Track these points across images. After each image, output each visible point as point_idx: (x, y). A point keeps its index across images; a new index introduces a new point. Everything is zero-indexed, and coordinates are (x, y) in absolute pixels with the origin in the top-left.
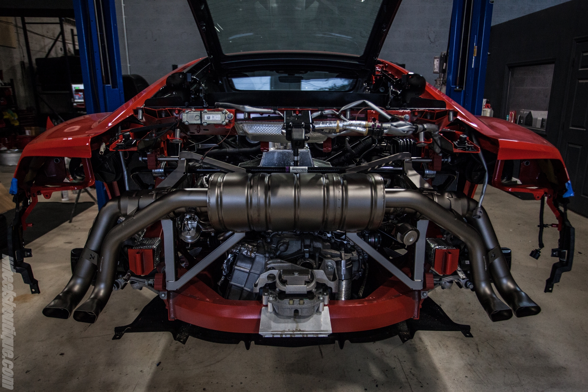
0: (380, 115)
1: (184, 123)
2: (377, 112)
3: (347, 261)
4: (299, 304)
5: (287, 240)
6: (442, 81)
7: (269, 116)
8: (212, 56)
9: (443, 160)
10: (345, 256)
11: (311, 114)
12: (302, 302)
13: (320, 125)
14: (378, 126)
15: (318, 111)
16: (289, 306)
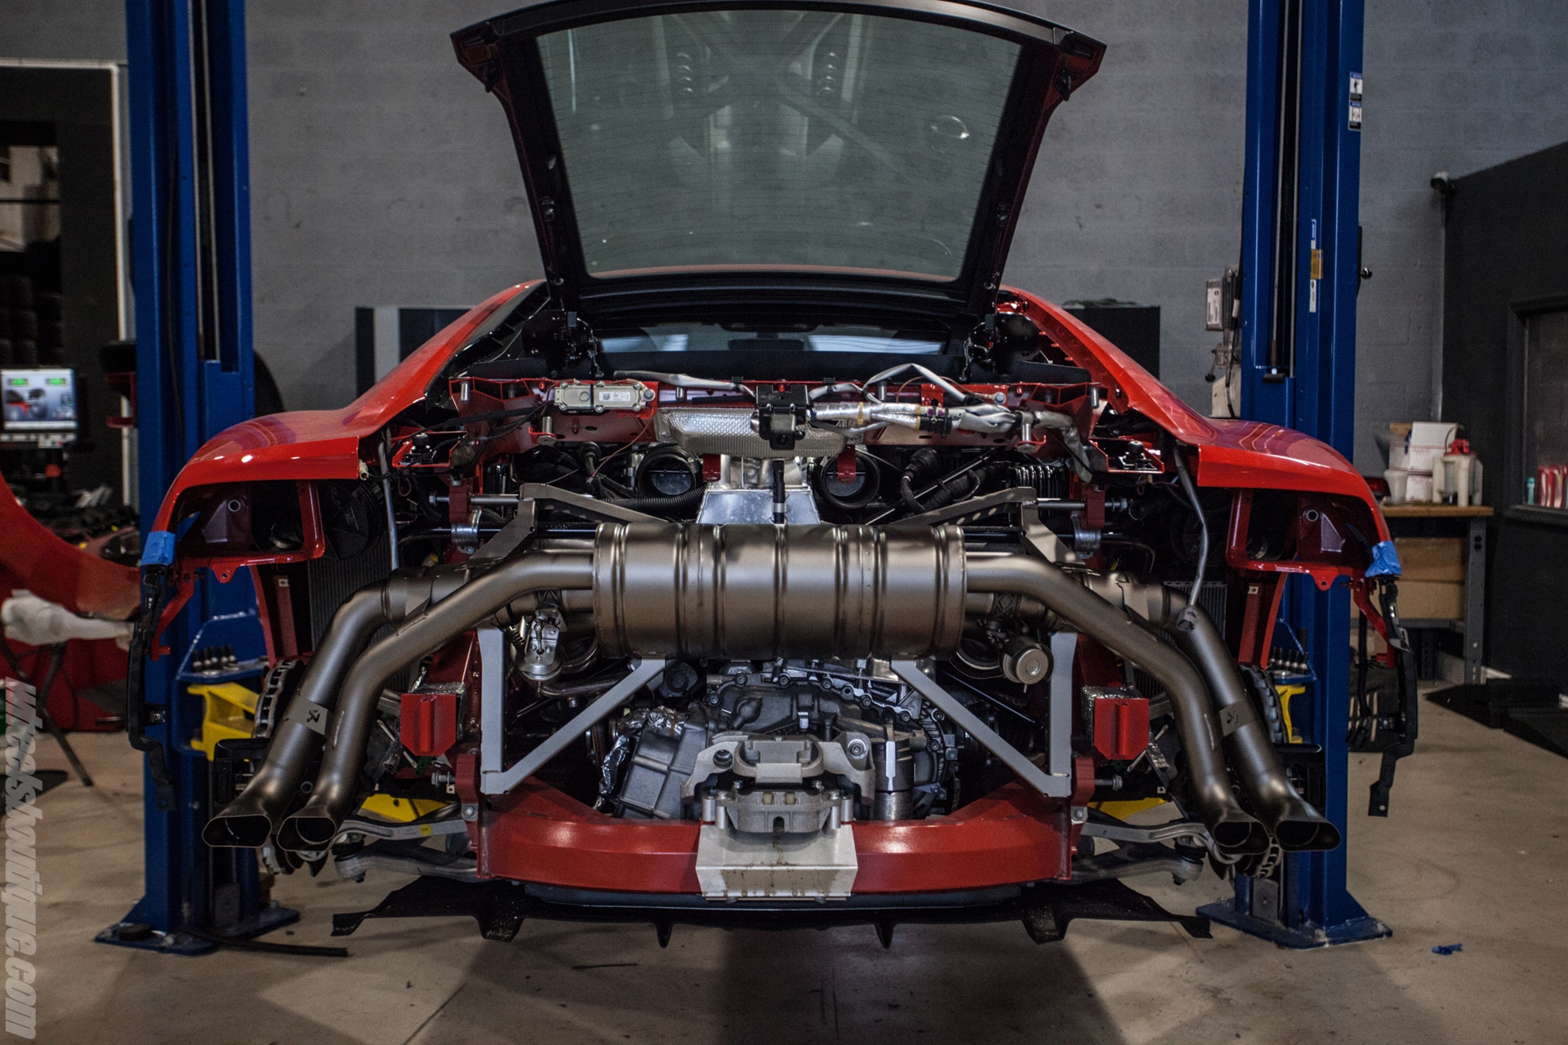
0: (947, 394)
1: (558, 407)
2: (940, 388)
3: (899, 745)
4: (786, 803)
5: (759, 695)
6: (1232, 351)
7: (725, 395)
8: (562, 280)
9: (1107, 504)
10: (895, 735)
11: (809, 391)
12: (790, 797)
13: (825, 412)
14: (940, 412)
15: (823, 385)
16: (763, 808)
